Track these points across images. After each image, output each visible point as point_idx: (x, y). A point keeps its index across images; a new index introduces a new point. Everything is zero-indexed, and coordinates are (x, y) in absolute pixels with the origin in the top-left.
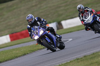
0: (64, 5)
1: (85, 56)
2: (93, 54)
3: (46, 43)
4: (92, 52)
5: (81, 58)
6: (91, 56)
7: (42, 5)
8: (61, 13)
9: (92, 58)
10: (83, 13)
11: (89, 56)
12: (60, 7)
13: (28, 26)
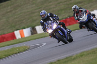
0: (38, 10)
1: (58, 60)
2: (67, 58)
3: (60, 36)
4: (65, 56)
5: (55, 62)
6: (64, 60)
7: (17, 11)
8: (35, 18)
9: (65, 62)
10: (77, 13)
11: (63, 60)
12: (34, 13)
13: (42, 21)
